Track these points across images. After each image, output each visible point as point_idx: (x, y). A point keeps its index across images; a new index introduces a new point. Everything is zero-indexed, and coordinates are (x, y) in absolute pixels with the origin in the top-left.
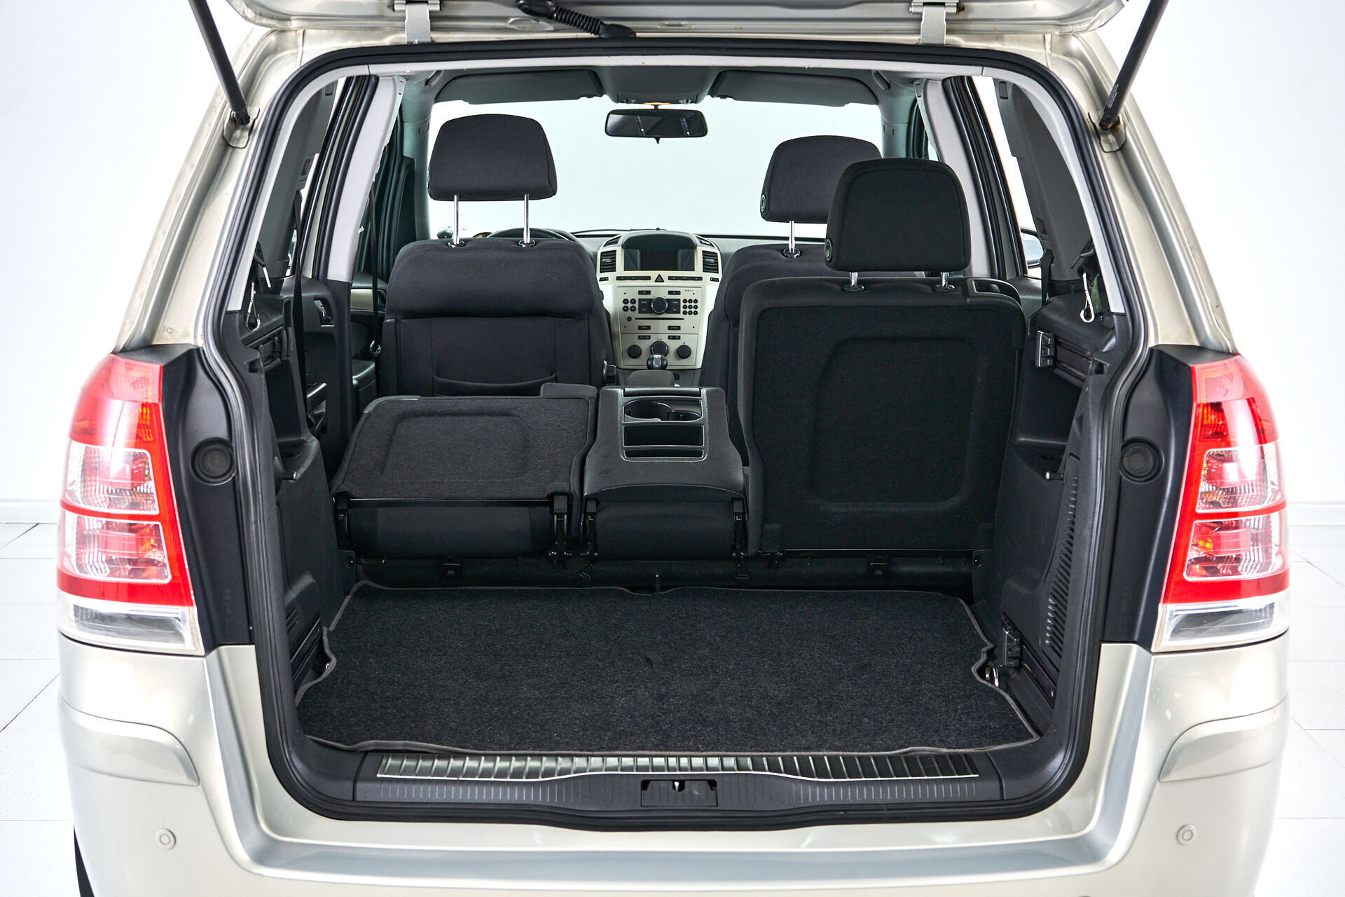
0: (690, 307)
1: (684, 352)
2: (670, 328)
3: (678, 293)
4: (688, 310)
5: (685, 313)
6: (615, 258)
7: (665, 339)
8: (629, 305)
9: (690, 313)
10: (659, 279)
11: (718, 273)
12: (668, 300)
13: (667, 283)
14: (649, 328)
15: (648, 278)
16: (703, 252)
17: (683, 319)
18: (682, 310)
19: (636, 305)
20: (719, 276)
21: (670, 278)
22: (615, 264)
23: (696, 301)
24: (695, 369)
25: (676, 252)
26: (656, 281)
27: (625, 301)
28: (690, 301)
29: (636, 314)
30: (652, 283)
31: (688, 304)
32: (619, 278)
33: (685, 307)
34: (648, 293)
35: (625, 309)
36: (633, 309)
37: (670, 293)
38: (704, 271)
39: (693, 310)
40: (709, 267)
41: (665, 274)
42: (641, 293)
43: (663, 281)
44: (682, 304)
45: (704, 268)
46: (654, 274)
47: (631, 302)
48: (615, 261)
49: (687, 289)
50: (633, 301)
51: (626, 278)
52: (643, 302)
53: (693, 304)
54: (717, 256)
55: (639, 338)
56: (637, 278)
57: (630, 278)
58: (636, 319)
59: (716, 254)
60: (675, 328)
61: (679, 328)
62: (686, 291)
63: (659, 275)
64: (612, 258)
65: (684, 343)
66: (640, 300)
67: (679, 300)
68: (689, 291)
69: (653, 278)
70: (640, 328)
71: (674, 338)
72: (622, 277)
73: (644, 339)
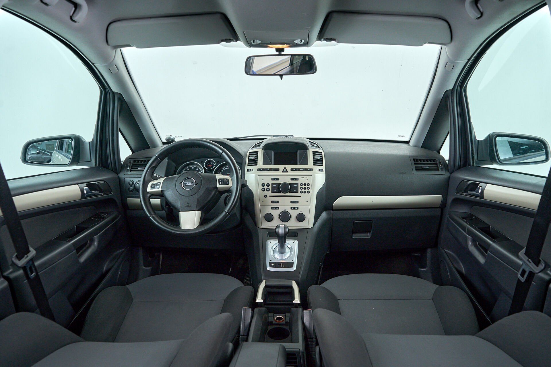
0: (305, 188)
1: (301, 218)
2: (292, 202)
3: (297, 179)
4: (303, 190)
5: (301, 192)
6: (257, 156)
7: (288, 209)
8: (266, 187)
9: (305, 192)
10: (285, 171)
11: (322, 165)
12: (290, 184)
13: (290, 173)
14: (278, 202)
15: (278, 170)
16: (313, 152)
17: (300, 196)
18: (300, 190)
19: (270, 187)
20: (323, 167)
21: (292, 170)
22: (257, 160)
23: (308, 185)
24: (308, 229)
25: (296, 153)
26: (283, 172)
27: (263, 185)
28: (305, 184)
29: (270, 193)
30: (280, 173)
31: (303, 186)
32: (259, 170)
33: (301, 188)
34: (278, 179)
35: (263, 190)
36: (268, 190)
37: (292, 179)
38: (314, 165)
39: (307, 190)
40: (316, 162)
41: (289, 167)
42: (273, 179)
43: (287, 172)
44: (300, 186)
45: (313, 162)
46: (281, 167)
48: (257, 158)
50: (268, 185)
51: (263, 170)
52: (274, 185)
53: (307, 186)
54: (322, 154)
55: (272, 208)
56: (271, 170)
57: (266, 170)
58: (270, 196)
59: (322, 153)
60: (295, 202)
61: (297, 202)
62: (302, 178)
63: (285, 168)
64: (256, 156)
65: (301, 212)
66: (272, 184)
67: (297, 184)
68: (304, 178)
69: (281, 170)
70: (272, 202)
71: (294, 208)
72: (261, 169)
73: (275, 209)
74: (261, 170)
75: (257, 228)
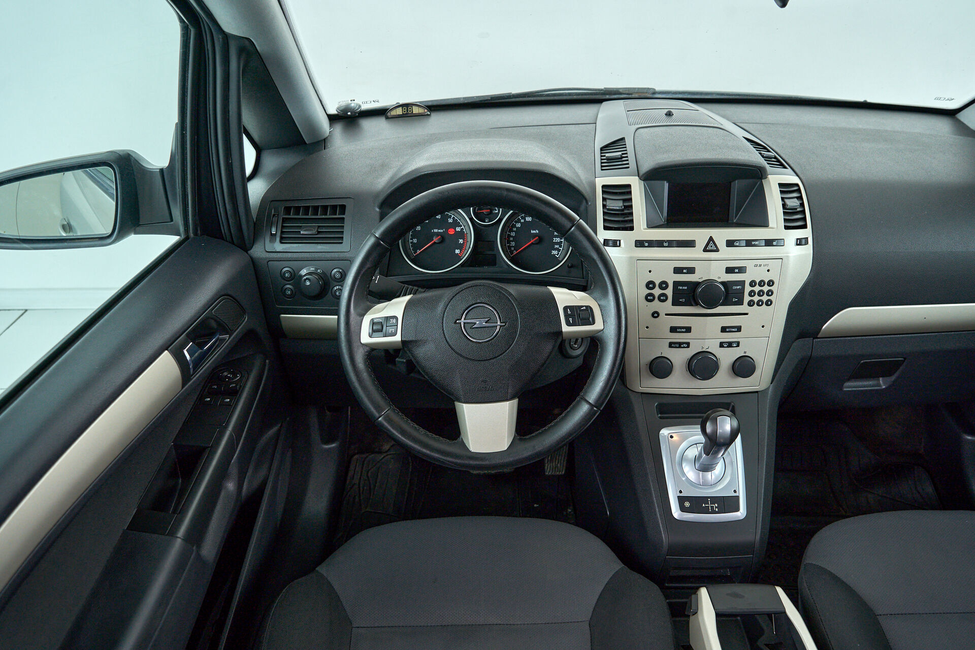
0: (761, 293)
1: (743, 367)
2: (724, 330)
3: (742, 270)
4: (756, 298)
5: (751, 304)
6: (630, 200)
7: (712, 346)
8: (657, 292)
9: (760, 303)
10: (711, 246)
11: (805, 227)
12: (723, 283)
13: (725, 252)
14: (688, 330)
15: (690, 244)
16: (781, 185)
17: (746, 314)
18: (747, 298)
19: (669, 292)
20: (807, 233)
21: (730, 243)
22: (631, 214)
23: (771, 283)
24: (757, 392)
25: (728, 188)
26: (705, 250)
27: (650, 285)
28: (761, 283)
29: (667, 306)
30: (696, 253)
31: (757, 289)
32: (640, 244)
33: (752, 294)
34: (691, 271)
35: (649, 298)
36: (663, 298)
37: (729, 270)
38: (787, 228)
39: (765, 298)
40: (793, 219)
41: (721, 235)
42: (678, 270)
43: (717, 250)
44: (748, 289)
45: (785, 220)
46: (699, 235)
47: (661, 287)
48: (631, 207)
49: (759, 262)
50: (664, 285)
51: (652, 244)
52: (681, 288)
53: (766, 288)
54: (799, 191)
55: (671, 345)
56: (671, 244)
57: (660, 244)
58: (666, 315)
59: (797, 185)
60: (733, 330)
61: (739, 329)
62: (756, 266)
63: (711, 239)
64: (624, 200)
65: (745, 352)
66: (676, 284)
67: (742, 283)
68: (760, 265)
69: (701, 244)
70: (673, 330)
71: (730, 345)
72: (647, 241)
73: (680, 347)
74: (646, 244)
75: (630, 392)
